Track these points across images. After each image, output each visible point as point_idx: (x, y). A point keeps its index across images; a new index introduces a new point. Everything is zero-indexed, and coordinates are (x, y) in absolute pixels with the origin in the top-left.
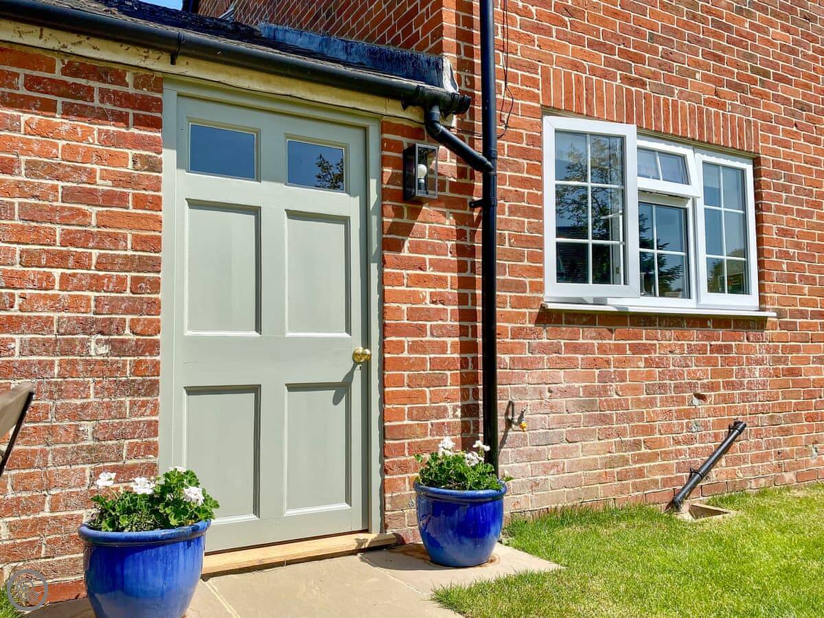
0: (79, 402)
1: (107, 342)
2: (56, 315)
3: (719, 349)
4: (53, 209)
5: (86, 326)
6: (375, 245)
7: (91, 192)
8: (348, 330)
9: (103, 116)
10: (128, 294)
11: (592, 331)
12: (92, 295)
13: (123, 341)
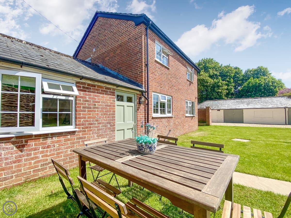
0: (107, 133)
1: (110, 125)
2: (104, 122)
3: (168, 121)
4: (104, 108)
5: (108, 123)
6: (136, 110)
7: (108, 105)
8: (133, 121)
9: (109, 95)
10: (112, 118)
11: (157, 119)
12: (108, 119)
13: (111, 125)
